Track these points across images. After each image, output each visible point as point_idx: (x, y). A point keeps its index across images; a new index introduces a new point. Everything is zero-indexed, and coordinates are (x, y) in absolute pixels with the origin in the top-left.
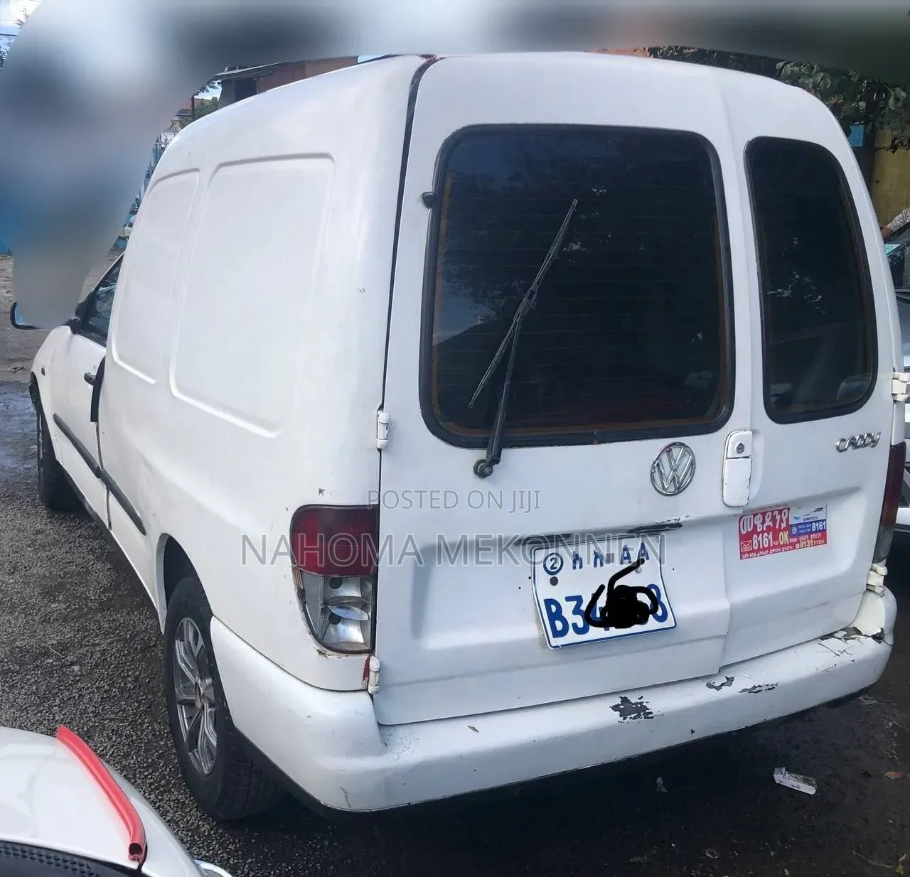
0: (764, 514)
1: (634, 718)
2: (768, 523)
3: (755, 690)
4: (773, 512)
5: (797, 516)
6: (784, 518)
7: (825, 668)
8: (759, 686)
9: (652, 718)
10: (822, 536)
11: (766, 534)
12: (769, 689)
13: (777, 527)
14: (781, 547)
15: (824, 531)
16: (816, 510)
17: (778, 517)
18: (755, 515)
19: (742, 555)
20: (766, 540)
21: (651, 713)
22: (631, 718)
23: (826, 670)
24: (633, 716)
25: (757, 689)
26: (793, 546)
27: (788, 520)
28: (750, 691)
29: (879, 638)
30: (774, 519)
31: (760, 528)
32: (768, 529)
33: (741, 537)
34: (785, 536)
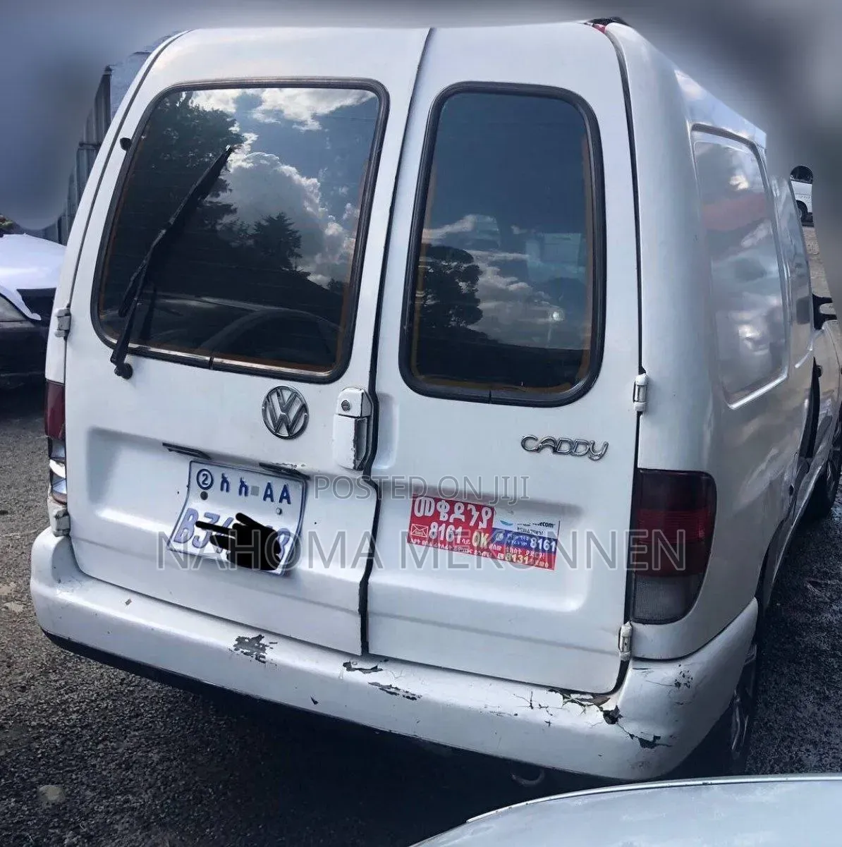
0: (452, 504)
1: (245, 654)
2: (458, 514)
4: (466, 505)
5: (506, 521)
6: (485, 518)
7: (498, 710)
8: (396, 688)
9: (264, 662)
10: (548, 558)
11: (452, 527)
12: (408, 697)
13: (472, 524)
14: (473, 549)
15: (550, 553)
16: (541, 524)
17: (475, 514)
18: (437, 500)
20: (450, 532)
21: (264, 657)
22: (242, 652)
23: (499, 714)
24: (245, 651)
25: (392, 690)
27: (490, 521)
28: (383, 688)
29: (612, 717)
30: (468, 514)
31: (444, 517)
32: (457, 523)
33: (414, 519)
34: (484, 540)
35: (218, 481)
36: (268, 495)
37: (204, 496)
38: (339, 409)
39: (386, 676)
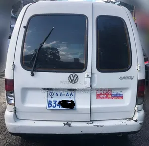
0: (104, 91)
2: (105, 93)
3: (98, 126)
5: (114, 92)
6: (110, 92)
10: (121, 97)
12: (102, 126)
13: (108, 94)
14: (109, 98)
15: (122, 97)
16: (120, 92)
18: (101, 91)
19: (97, 98)
20: (104, 96)
23: (118, 125)
26: (113, 99)
28: (96, 126)
29: (136, 121)
30: (107, 92)
31: (103, 93)
32: (105, 94)
33: (97, 95)
34: (110, 96)
35: (55, 94)
36: (67, 95)
37: (52, 98)
38: (86, 76)
39: (96, 123)
